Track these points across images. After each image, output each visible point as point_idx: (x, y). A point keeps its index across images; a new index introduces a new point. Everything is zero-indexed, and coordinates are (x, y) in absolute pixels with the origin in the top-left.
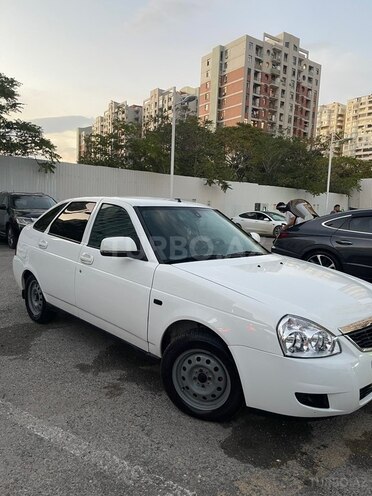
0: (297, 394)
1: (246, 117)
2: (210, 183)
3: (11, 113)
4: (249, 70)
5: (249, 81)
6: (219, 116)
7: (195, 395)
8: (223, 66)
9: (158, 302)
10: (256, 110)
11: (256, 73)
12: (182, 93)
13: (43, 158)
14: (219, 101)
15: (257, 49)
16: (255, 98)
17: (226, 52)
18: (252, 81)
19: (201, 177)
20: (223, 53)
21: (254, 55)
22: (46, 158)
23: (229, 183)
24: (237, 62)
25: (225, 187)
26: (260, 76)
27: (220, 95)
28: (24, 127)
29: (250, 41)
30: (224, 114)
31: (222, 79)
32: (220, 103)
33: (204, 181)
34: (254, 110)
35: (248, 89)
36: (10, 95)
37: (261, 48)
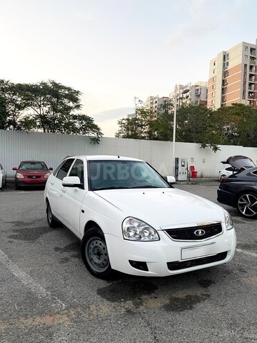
0: (130, 261)
1: (244, 98)
2: (204, 146)
3: (75, 110)
4: (246, 65)
5: (245, 73)
6: (223, 99)
7: (95, 263)
8: (225, 64)
9: (83, 211)
10: (252, 93)
11: (251, 67)
12: (196, 86)
13: (93, 135)
14: (223, 89)
15: (251, 50)
16: (250, 84)
17: (228, 55)
18: (248, 72)
19: (197, 142)
20: (225, 57)
21: (249, 55)
22: (94, 135)
23: (218, 146)
24: (236, 61)
25: (216, 149)
26: (254, 69)
27: (223, 84)
28: (83, 118)
29: (245, 46)
30: (227, 98)
31: (225, 74)
32: (223, 91)
33: (199, 145)
34: (250, 93)
35: (245, 79)
36: (75, 100)
37: (254, 49)
